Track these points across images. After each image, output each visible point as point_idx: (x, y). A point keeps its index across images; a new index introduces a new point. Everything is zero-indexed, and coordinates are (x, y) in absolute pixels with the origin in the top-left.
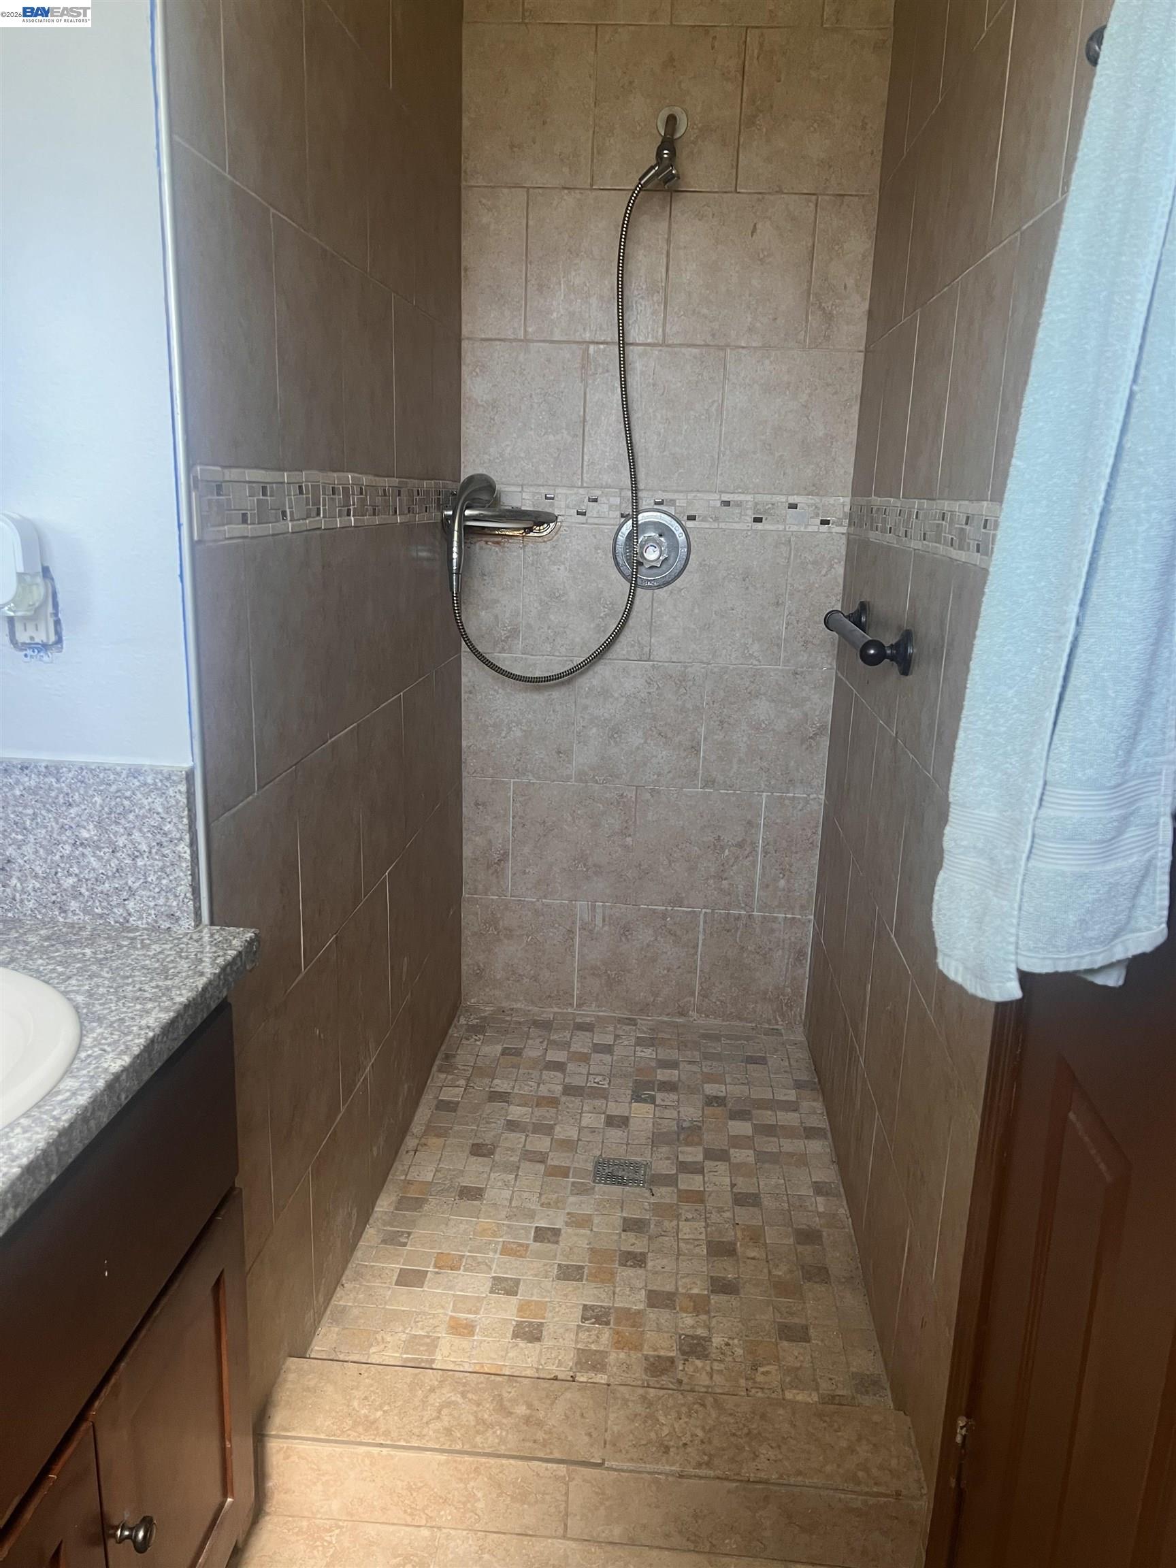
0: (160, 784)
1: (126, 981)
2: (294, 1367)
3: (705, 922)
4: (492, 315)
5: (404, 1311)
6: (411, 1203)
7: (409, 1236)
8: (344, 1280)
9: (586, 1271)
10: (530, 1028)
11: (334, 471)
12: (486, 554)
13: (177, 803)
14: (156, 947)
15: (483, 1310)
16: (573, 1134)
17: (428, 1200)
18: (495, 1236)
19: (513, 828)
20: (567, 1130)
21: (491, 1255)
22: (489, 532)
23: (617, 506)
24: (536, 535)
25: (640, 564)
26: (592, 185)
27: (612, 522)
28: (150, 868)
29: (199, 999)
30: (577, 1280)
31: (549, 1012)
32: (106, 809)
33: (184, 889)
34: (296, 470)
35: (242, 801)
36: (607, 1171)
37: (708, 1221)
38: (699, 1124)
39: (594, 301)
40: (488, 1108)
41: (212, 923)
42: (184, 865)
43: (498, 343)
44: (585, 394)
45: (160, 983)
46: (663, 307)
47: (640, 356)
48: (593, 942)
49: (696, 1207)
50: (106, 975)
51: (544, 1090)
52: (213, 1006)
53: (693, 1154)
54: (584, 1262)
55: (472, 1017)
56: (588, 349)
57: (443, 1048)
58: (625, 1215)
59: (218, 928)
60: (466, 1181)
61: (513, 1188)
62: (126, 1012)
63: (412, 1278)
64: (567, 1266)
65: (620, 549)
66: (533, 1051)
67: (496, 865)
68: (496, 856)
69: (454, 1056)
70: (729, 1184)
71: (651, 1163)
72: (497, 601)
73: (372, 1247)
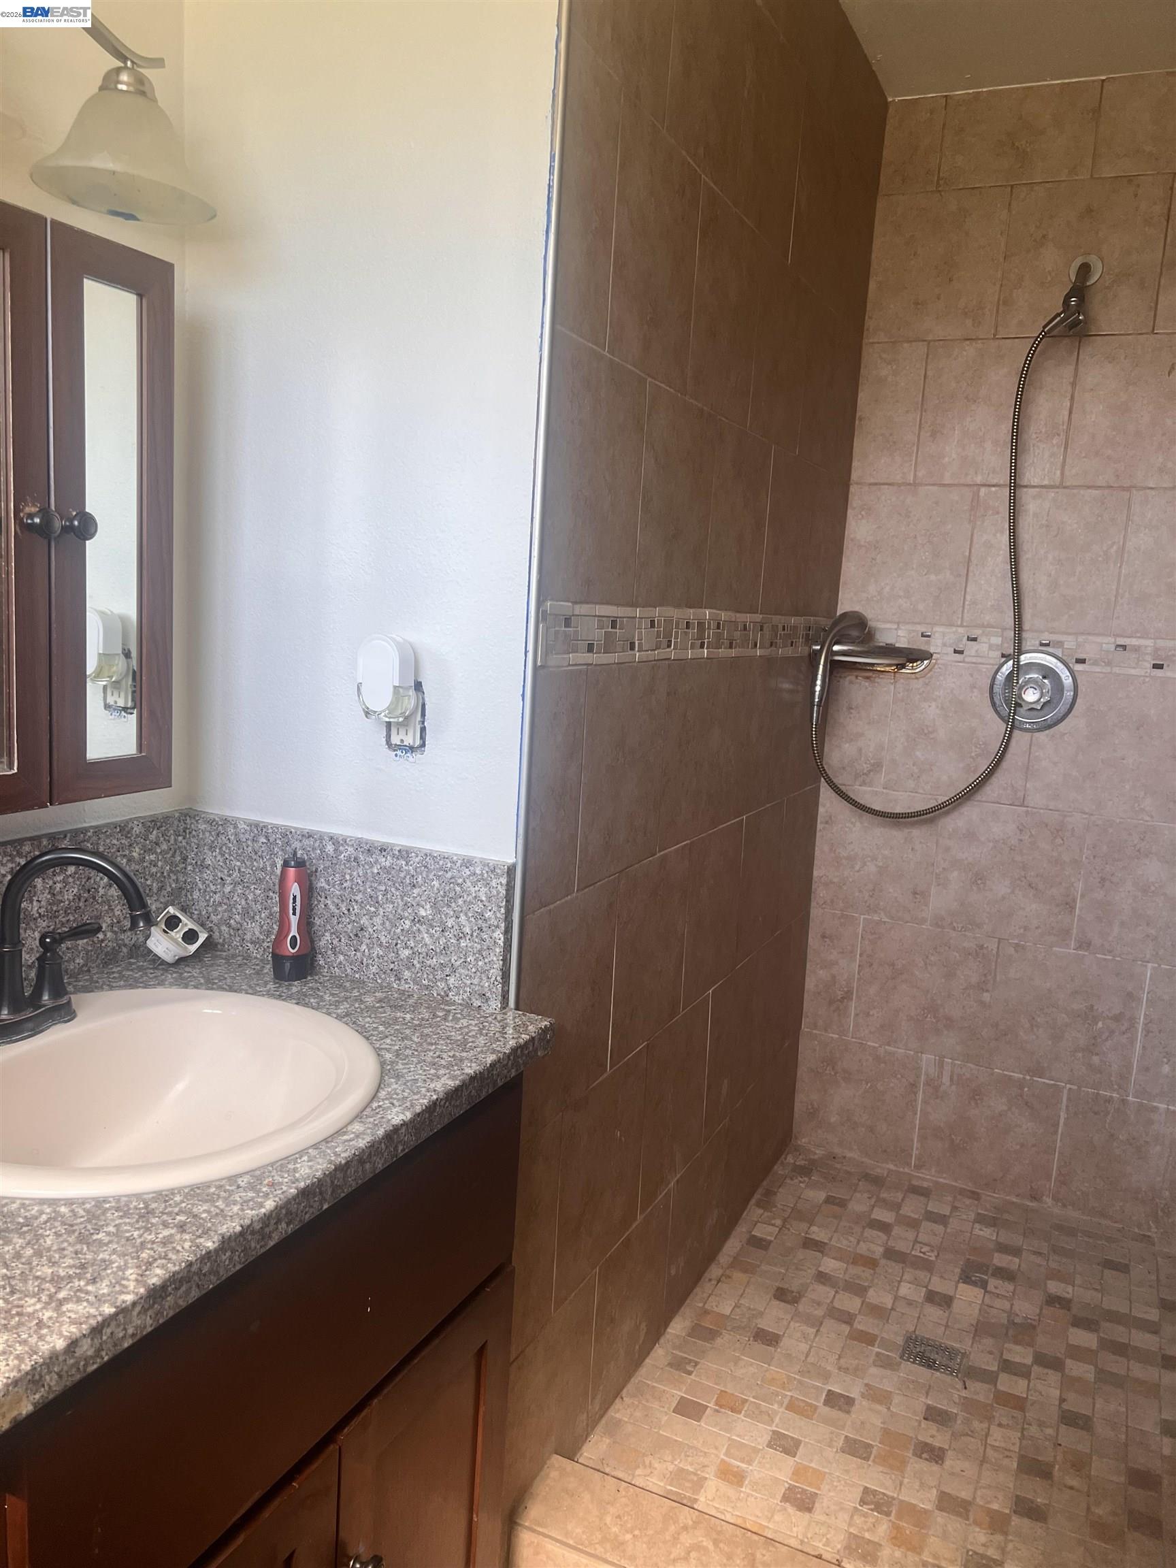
0: (486, 875)
1: (430, 1047)
2: (557, 1465)
3: (1069, 1099)
4: (883, 461)
5: (676, 1441)
6: (704, 1333)
7: (696, 1366)
8: (624, 1393)
9: (874, 1451)
10: (859, 1181)
11: (690, 608)
12: (855, 689)
13: (498, 894)
14: (464, 1022)
15: (756, 1462)
16: (888, 1301)
17: (721, 1334)
18: (784, 1388)
19: (859, 966)
20: (880, 1296)
21: (775, 1407)
22: (860, 667)
23: (998, 645)
24: (908, 671)
25: (1018, 705)
26: (994, 335)
27: (992, 661)
28: (470, 950)
29: (486, 1073)
30: (864, 1459)
31: (884, 1168)
32: (442, 893)
33: (495, 972)
34: (650, 606)
35: (560, 900)
36: (918, 1350)
37: (1025, 1433)
38: (1034, 1323)
39: (988, 445)
40: (801, 1254)
41: (517, 1008)
42: (498, 950)
43: (886, 487)
44: (972, 535)
45: (457, 1054)
46: (1062, 449)
47: (1034, 498)
48: (938, 1101)
49: (1015, 1415)
50: (416, 1040)
51: (863, 1249)
52: (500, 1083)
53: (1020, 1355)
54: (874, 1441)
55: (801, 1157)
56: (979, 491)
57: (765, 1183)
58: (930, 1403)
59: (521, 1013)
60: (767, 1324)
61: (812, 1342)
62: (420, 1074)
63: (689, 1409)
64: (855, 1440)
65: (997, 689)
66: (859, 1204)
67: (838, 1001)
68: (839, 993)
69: (775, 1194)
70: (1058, 1397)
71: (970, 1353)
72: (862, 735)
73: (657, 1367)
